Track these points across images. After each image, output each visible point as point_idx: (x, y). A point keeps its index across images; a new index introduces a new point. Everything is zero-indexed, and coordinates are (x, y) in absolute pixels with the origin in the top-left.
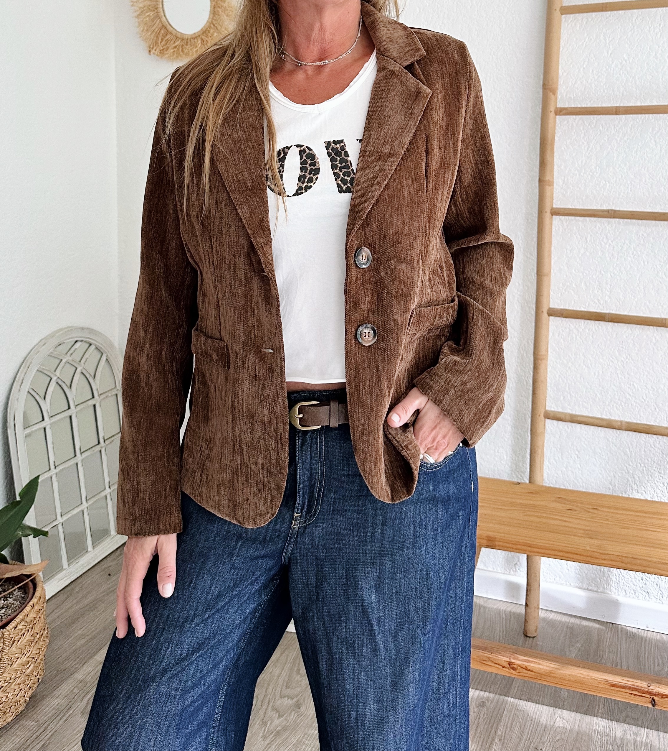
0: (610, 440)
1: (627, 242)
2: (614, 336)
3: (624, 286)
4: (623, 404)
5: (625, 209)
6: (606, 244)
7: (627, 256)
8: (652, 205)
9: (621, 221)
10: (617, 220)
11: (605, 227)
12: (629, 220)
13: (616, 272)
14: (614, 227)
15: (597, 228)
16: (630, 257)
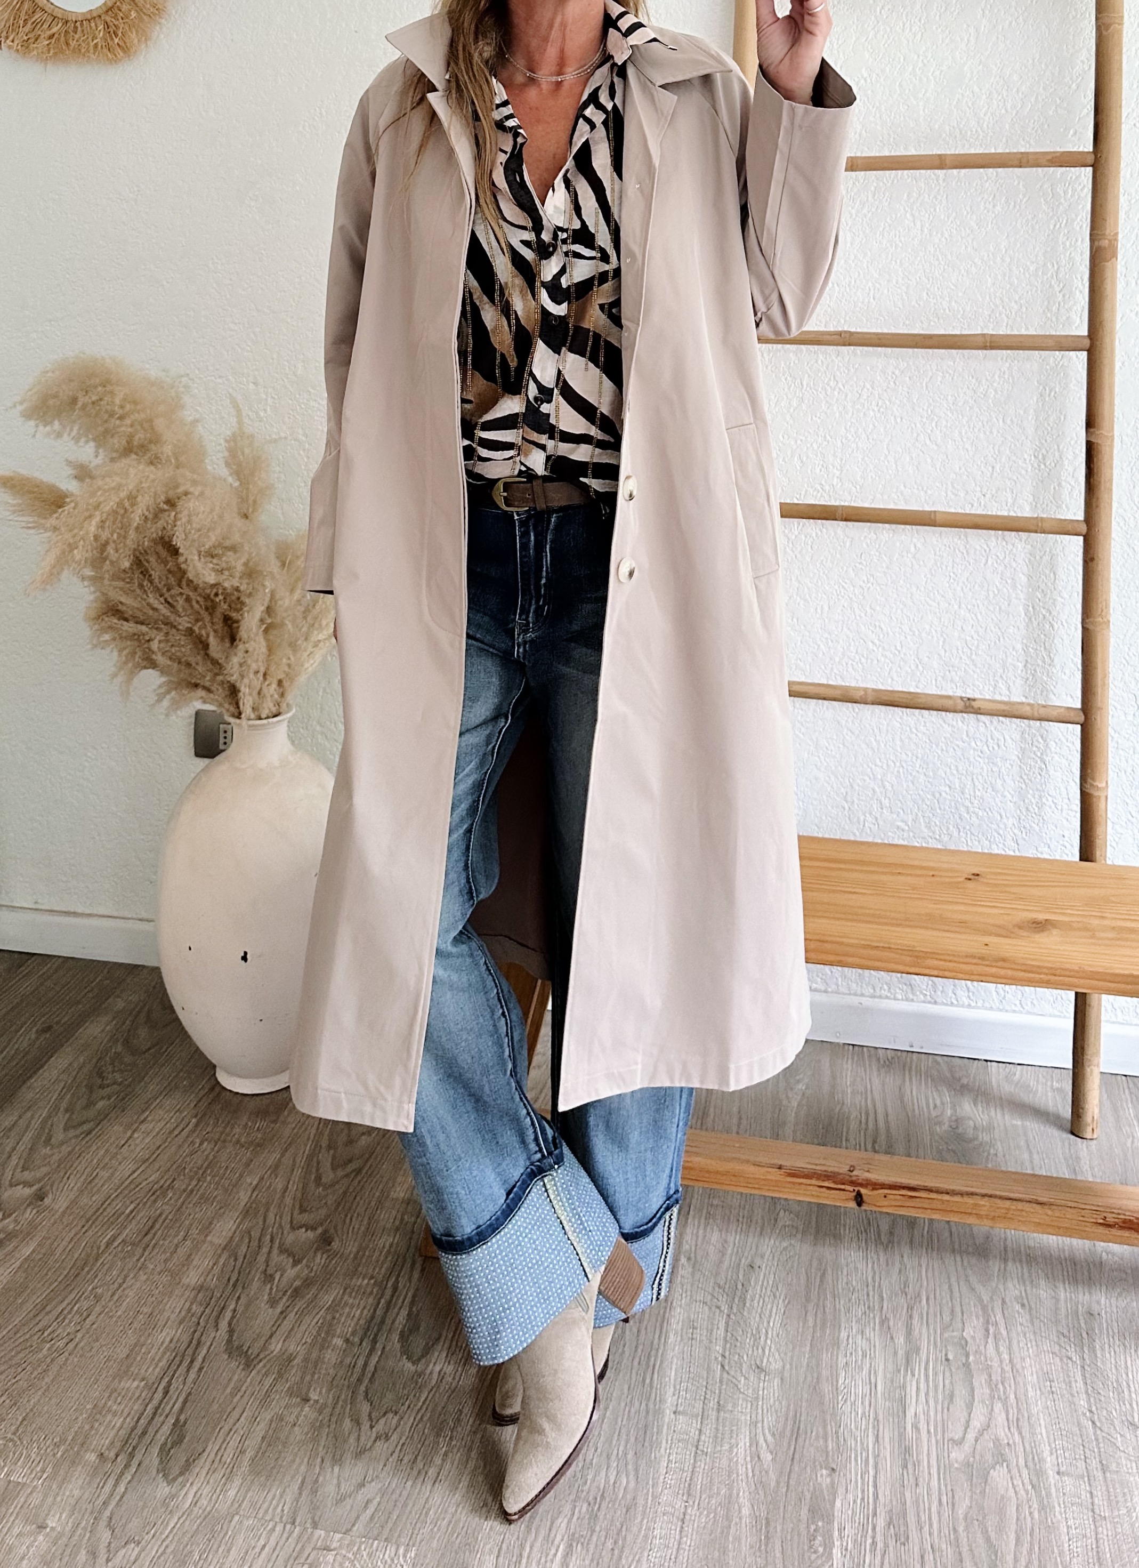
0: (844, 723)
1: (868, 386)
2: (848, 544)
3: (863, 459)
4: (863, 660)
5: (865, 330)
6: (834, 389)
7: (868, 409)
8: (907, 322)
9: (859, 349)
10: (852, 348)
11: (833, 361)
12: (871, 349)
13: (850, 437)
14: (846, 360)
15: (820, 362)
16: (873, 410)
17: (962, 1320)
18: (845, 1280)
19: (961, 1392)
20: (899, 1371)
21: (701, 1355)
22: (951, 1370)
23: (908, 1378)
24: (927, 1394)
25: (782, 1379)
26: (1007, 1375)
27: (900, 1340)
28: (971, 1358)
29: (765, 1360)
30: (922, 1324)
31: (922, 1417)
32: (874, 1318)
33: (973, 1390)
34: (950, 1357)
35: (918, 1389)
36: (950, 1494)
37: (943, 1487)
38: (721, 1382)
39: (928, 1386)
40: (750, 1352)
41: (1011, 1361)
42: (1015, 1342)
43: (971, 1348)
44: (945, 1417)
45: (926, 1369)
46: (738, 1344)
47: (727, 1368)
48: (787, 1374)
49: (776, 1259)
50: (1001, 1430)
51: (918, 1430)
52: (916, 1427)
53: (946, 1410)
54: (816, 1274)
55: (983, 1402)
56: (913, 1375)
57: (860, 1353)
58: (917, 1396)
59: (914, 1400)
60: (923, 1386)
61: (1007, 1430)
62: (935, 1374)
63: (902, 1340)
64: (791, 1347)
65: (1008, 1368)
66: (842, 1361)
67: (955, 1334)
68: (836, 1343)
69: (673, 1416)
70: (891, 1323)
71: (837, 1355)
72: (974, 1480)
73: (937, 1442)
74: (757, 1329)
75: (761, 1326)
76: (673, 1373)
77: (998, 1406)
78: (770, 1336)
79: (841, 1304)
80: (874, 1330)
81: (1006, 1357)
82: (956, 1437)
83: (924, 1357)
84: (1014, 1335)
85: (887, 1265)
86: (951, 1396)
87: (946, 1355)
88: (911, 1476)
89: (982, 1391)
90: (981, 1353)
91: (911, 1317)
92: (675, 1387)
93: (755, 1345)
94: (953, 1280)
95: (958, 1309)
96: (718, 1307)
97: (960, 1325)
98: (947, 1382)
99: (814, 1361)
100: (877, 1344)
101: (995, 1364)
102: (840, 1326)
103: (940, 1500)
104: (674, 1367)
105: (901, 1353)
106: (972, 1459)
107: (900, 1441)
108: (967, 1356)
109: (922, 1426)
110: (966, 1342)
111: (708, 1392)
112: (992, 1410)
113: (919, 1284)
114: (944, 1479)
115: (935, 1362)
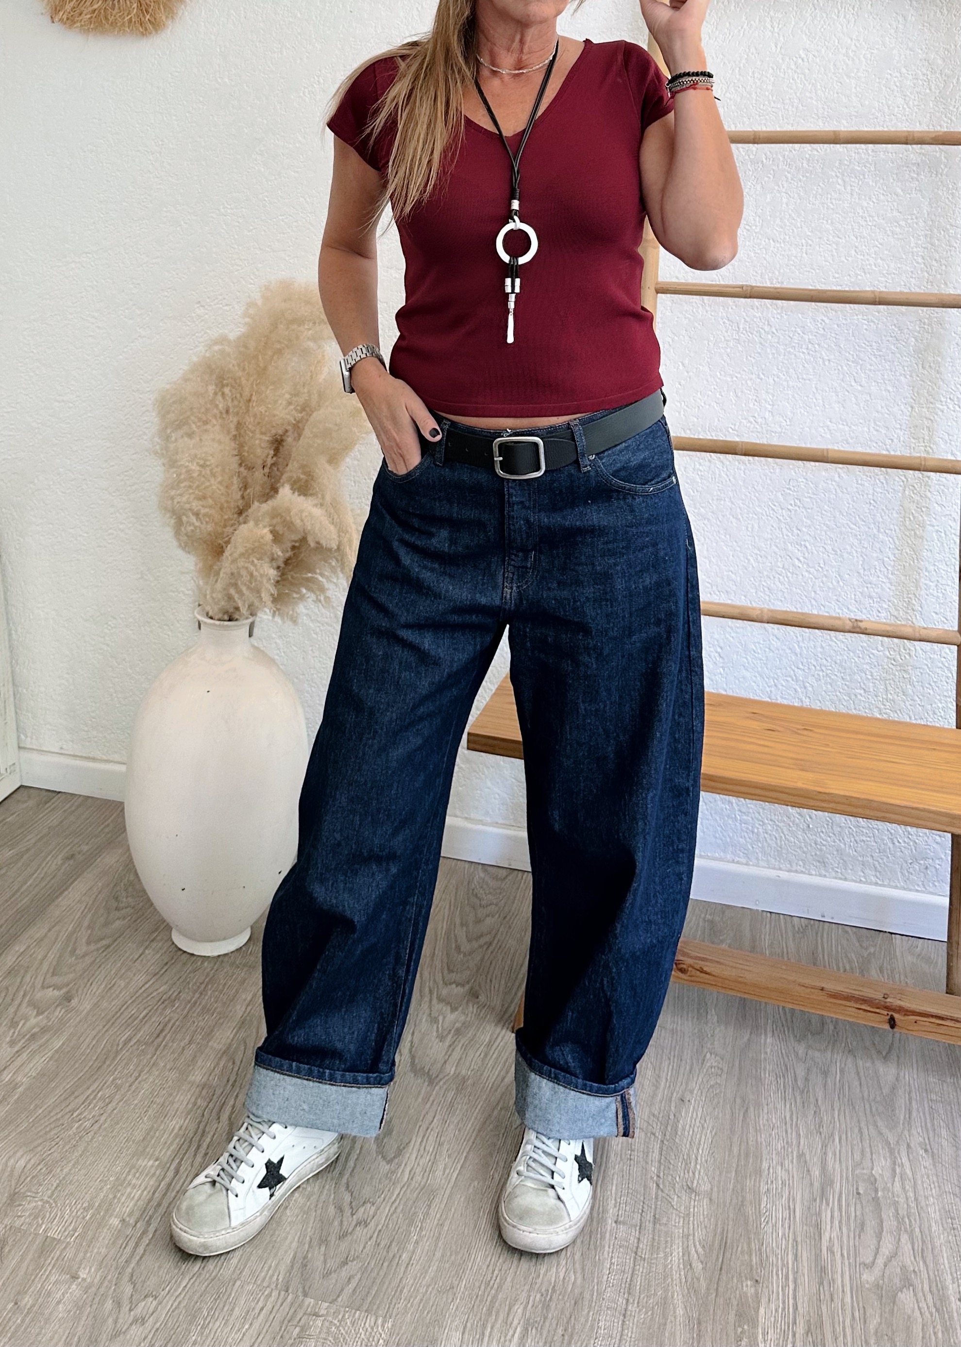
17: (871, 1159)
18: (766, 1117)
19: (871, 1222)
20: (815, 1200)
21: (639, 1174)
22: (861, 1203)
23: (823, 1207)
24: (840, 1222)
25: (711, 1201)
26: (912, 1211)
27: (816, 1172)
28: (880, 1194)
29: (695, 1182)
30: (835, 1161)
31: (836, 1241)
32: (792, 1152)
33: (882, 1222)
34: (861, 1191)
35: (832, 1217)
36: (862, 1311)
37: (855, 1304)
38: (656, 1198)
39: (841, 1215)
40: (682, 1175)
41: (916, 1198)
42: (920, 1183)
43: (880, 1185)
44: (857, 1244)
45: (840, 1200)
46: (671, 1167)
47: (661, 1186)
48: (715, 1195)
49: (704, 1095)
50: (907, 1257)
51: (833, 1253)
52: (830, 1250)
53: (857, 1238)
54: (739, 1110)
55: (891, 1232)
56: (828, 1204)
57: (780, 1182)
58: (832, 1222)
59: (829, 1227)
60: (836, 1214)
61: (912, 1258)
62: (848, 1205)
63: (817, 1173)
64: (718, 1173)
65: (913, 1205)
66: (763, 1188)
67: (865, 1171)
68: (759, 1172)
69: (614, 1225)
70: (808, 1158)
71: (760, 1181)
72: (884, 1300)
73: (849, 1263)
74: (688, 1155)
75: (691, 1152)
76: (614, 1188)
77: (905, 1238)
78: (699, 1161)
79: (762, 1138)
80: (792, 1162)
81: (911, 1195)
82: (867, 1261)
83: (837, 1191)
84: (919, 1177)
85: (804, 1106)
86: (863, 1225)
87: (857, 1189)
88: (827, 1293)
89: (889, 1223)
90: (889, 1191)
91: (825, 1153)
92: (615, 1200)
93: (687, 1169)
94: (863, 1125)
95: (868, 1150)
96: (654, 1134)
97: (870, 1165)
98: (858, 1213)
99: (739, 1186)
100: (795, 1176)
101: (901, 1200)
102: (762, 1157)
103: (853, 1314)
104: (615, 1182)
105: (816, 1185)
106: (881, 1282)
107: (816, 1260)
108: (876, 1191)
109: (836, 1248)
110: (876, 1180)
111: (645, 1206)
112: (899, 1239)
113: (832, 1125)
114: (857, 1297)
115: (848, 1195)
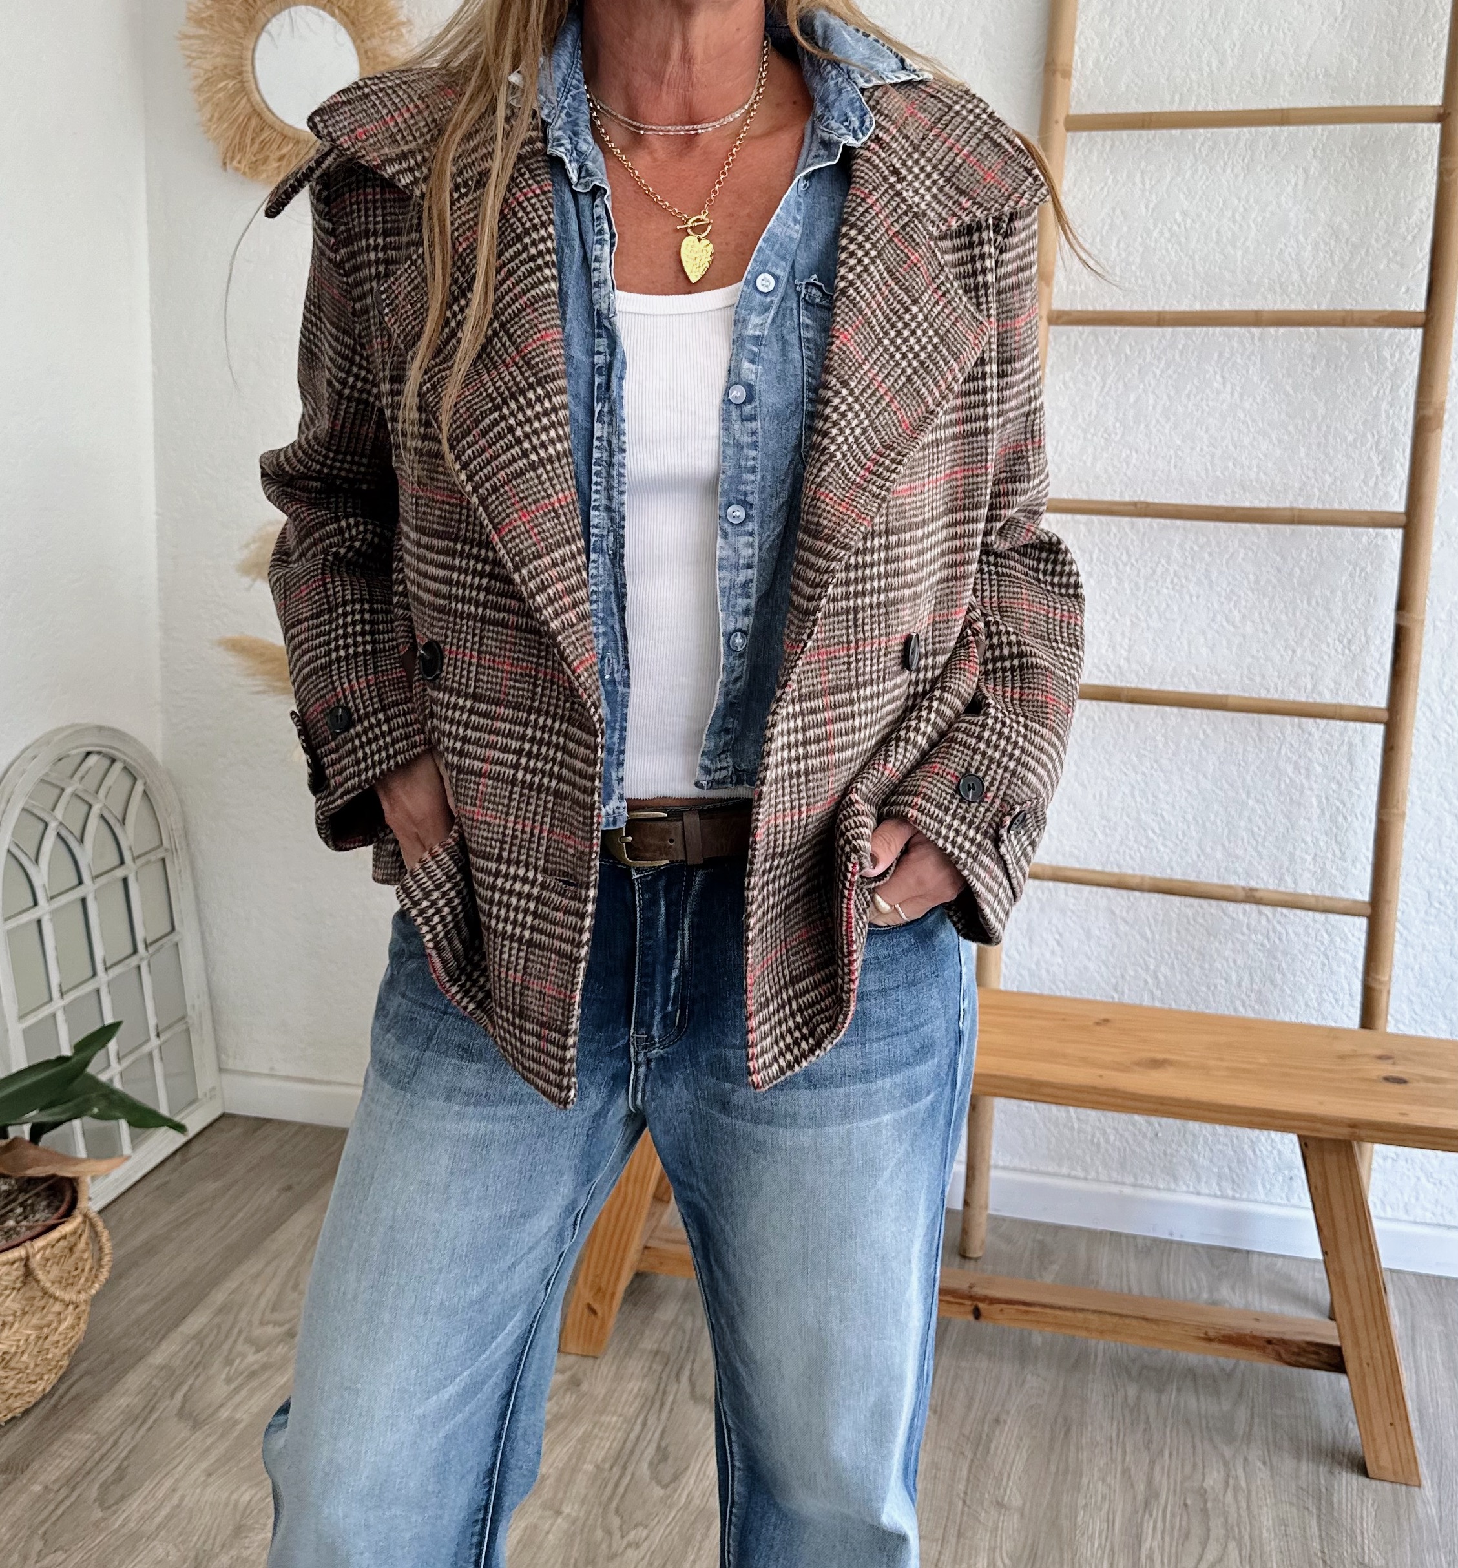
1: (1163, 561)
5: (1164, 501)
6: (1126, 565)
7: (1163, 586)
8: (1211, 494)
9: (1155, 521)
11: (1127, 532)
12: (1168, 522)
14: (1141, 532)
15: (1112, 533)
16: (1168, 588)
17: (1204, 1472)
18: (1089, 1435)
19: (1197, 1531)
20: (1138, 1512)
21: (946, 1491)
22: (1189, 1514)
23: (1146, 1518)
24: (1159, 1533)
25: (1022, 1515)
26: (1243, 1519)
27: (1141, 1487)
28: (1209, 1505)
29: (1006, 1498)
30: (1163, 1474)
31: (1157, 1550)
32: (1116, 1468)
33: (1208, 1530)
34: (1189, 1502)
35: (1155, 1527)
38: (963, 1514)
39: (1165, 1526)
40: (992, 1491)
41: (1248, 1507)
42: (1253, 1494)
43: (1210, 1496)
44: (1180, 1551)
45: (1164, 1512)
46: (981, 1484)
47: (968, 1502)
48: (1027, 1510)
49: (1021, 1415)
52: (1150, 1557)
53: (1181, 1546)
55: (1218, 1540)
56: (1152, 1516)
57: (1100, 1497)
58: (1150, 1534)
59: (1150, 1537)
60: (1159, 1524)
62: (1173, 1515)
64: (1032, 1489)
65: (1244, 1514)
66: (1081, 1502)
67: (1195, 1484)
68: (1078, 1488)
70: (1133, 1473)
71: (1078, 1496)
74: (1000, 1473)
75: (1004, 1470)
77: (1232, 1545)
78: (1012, 1478)
79: (1085, 1456)
80: (1115, 1477)
81: (1244, 1505)
83: (1162, 1502)
84: (1253, 1488)
85: (1133, 1424)
86: (1187, 1536)
87: (1185, 1500)
89: (1217, 1531)
90: (1220, 1501)
91: (1153, 1468)
93: (998, 1486)
94: (1197, 1439)
95: (1200, 1464)
96: (963, 1453)
97: (1201, 1477)
98: (1184, 1523)
99: (1054, 1502)
100: (1118, 1489)
101: (1233, 1510)
102: (1082, 1473)
105: (1140, 1497)
108: (1206, 1502)
109: (1157, 1557)
110: (1206, 1491)
111: (951, 1522)
112: (1226, 1547)
113: (1162, 1441)
115: (1173, 1507)
